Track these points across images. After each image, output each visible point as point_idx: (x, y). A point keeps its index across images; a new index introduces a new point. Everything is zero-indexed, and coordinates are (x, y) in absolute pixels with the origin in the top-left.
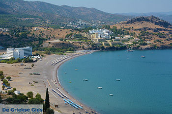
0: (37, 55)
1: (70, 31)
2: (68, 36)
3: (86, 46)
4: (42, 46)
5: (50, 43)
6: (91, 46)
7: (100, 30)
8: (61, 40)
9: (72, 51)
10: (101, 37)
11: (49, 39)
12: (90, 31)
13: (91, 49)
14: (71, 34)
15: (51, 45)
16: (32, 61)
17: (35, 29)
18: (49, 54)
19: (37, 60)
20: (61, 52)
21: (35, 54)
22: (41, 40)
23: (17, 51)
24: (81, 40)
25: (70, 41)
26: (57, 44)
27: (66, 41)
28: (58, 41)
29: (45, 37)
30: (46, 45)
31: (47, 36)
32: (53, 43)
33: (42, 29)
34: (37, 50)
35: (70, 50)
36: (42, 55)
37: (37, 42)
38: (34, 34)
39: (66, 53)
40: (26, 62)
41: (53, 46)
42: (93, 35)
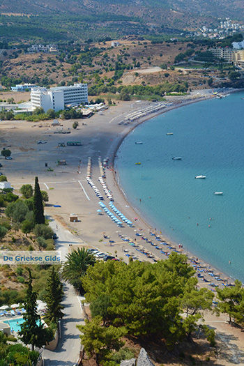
0: (98, 102)
1: (189, 45)
2: (179, 58)
3: (217, 80)
4: (120, 82)
5: (137, 74)
6: (228, 80)
8: (164, 67)
9: (183, 91)
11: (138, 66)
12: (235, 44)
13: (227, 85)
14: (189, 54)
15: (139, 81)
16: (82, 116)
17: (113, 45)
18: (127, 99)
19: (92, 114)
20: (157, 93)
21: (94, 101)
22: (120, 69)
23: (50, 93)
24: (209, 65)
25: (182, 69)
26: (152, 77)
27: (173, 70)
28: (157, 70)
29: (130, 61)
30: (128, 80)
31: (134, 60)
32: (144, 75)
33: (127, 43)
34: (106, 91)
35: (177, 90)
36: (110, 103)
37: (111, 75)
38: (106, 56)
39: (166, 97)
40: (67, 117)
41: (143, 83)
42: (240, 52)
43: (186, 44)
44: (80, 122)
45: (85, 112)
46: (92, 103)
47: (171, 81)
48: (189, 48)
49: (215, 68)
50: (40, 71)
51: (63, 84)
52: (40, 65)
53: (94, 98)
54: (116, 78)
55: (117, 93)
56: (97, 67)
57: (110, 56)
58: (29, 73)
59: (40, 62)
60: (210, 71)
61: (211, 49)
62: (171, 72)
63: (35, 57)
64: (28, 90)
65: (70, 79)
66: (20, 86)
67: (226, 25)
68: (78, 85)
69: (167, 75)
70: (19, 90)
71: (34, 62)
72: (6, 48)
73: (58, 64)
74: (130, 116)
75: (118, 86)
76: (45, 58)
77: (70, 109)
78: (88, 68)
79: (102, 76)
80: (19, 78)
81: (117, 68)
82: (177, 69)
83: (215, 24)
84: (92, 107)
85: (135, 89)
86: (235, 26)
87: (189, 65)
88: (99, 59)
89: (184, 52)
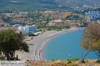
0: (40, 31)
1: (71, 13)
2: (68, 17)
3: (79, 24)
4: (48, 24)
5: (53, 22)
6: (83, 24)
7: (94, 12)
8: (62, 20)
9: (68, 28)
10: (93, 17)
11: (54, 19)
12: (86, 13)
13: (83, 26)
14: (71, 16)
16: (34, 35)
17: (46, 12)
18: (50, 30)
19: (38, 35)
20: (59, 28)
21: (39, 31)
22: (48, 20)
23: (24, 28)
24: (77, 20)
25: (68, 21)
26: (58, 23)
27: (65, 21)
28: (60, 21)
29: (52, 18)
30: (50, 24)
31: (53, 17)
32: (56, 22)
33: (51, 12)
34: (43, 27)
35: (66, 27)
36: (44, 31)
37: (45, 22)
38: (44, 16)
39: (62, 30)
40: (30, 36)
41: (55, 25)
42: (87, 16)
43: (70, 13)
44: (34, 37)
45: (36, 34)
46: (38, 31)
47: (64, 24)
48: (71, 14)
49: (79, 21)
50: (22, 20)
51: (29, 25)
52: (22, 19)
53: (39, 30)
54: (47, 23)
55: (47, 28)
56: (41, 19)
57: (45, 16)
58: (19, 21)
59: (22, 17)
60: (77, 22)
61: (78, 15)
62: (64, 22)
63: (21, 16)
64: (18, 27)
65: (32, 23)
66: (15, 25)
67: (85, 6)
68: (34, 26)
69: (63, 23)
70: (15, 26)
71: (20, 17)
72: (11, 13)
73: (28, 18)
74: (50, 36)
75: (47, 26)
76: (24, 16)
77: (31, 33)
78: (38, 20)
79: (42, 22)
80: (15, 23)
81: (47, 20)
82: (67, 20)
83: (81, 6)
84: (38, 32)
86: (88, 7)
87: (71, 19)
88: (41, 17)
89: (69, 15)
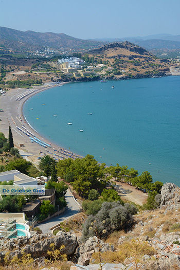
1: (37, 61)
2: (34, 67)
3: (55, 78)
4: (5, 79)
5: (14, 75)
6: (60, 78)
7: (71, 58)
8: (27, 71)
9: (40, 83)
10: (71, 67)
11: (13, 70)
12: (59, 61)
13: (60, 81)
14: (38, 65)
15: (15, 78)
18: (13, 88)
20: (27, 85)
22: (4, 72)
24: (49, 71)
25: (36, 72)
26: (21, 76)
27: (32, 72)
28: (23, 73)
29: (8, 68)
30: (9, 78)
31: (10, 67)
32: (18, 75)
35: (37, 83)
36: (5, 89)
39: (32, 86)
41: (18, 79)
42: (63, 64)
43: (35, 60)
47: (32, 78)
49: (52, 72)
54: (3, 77)
55: (6, 85)
60: (50, 73)
61: (48, 63)
62: (31, 74)
69: (29, 75)
75: (5, 81)
81: (2, 72)
82: (34, 72)
85: (16, 83)
87: (39, 70)
